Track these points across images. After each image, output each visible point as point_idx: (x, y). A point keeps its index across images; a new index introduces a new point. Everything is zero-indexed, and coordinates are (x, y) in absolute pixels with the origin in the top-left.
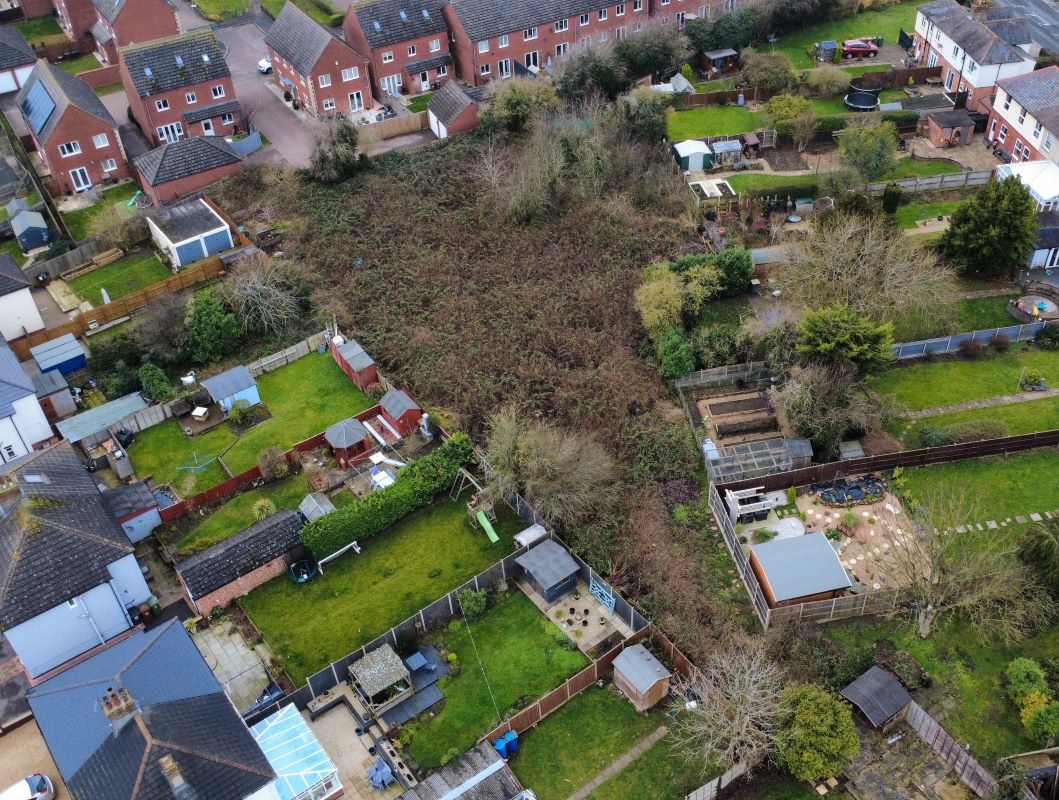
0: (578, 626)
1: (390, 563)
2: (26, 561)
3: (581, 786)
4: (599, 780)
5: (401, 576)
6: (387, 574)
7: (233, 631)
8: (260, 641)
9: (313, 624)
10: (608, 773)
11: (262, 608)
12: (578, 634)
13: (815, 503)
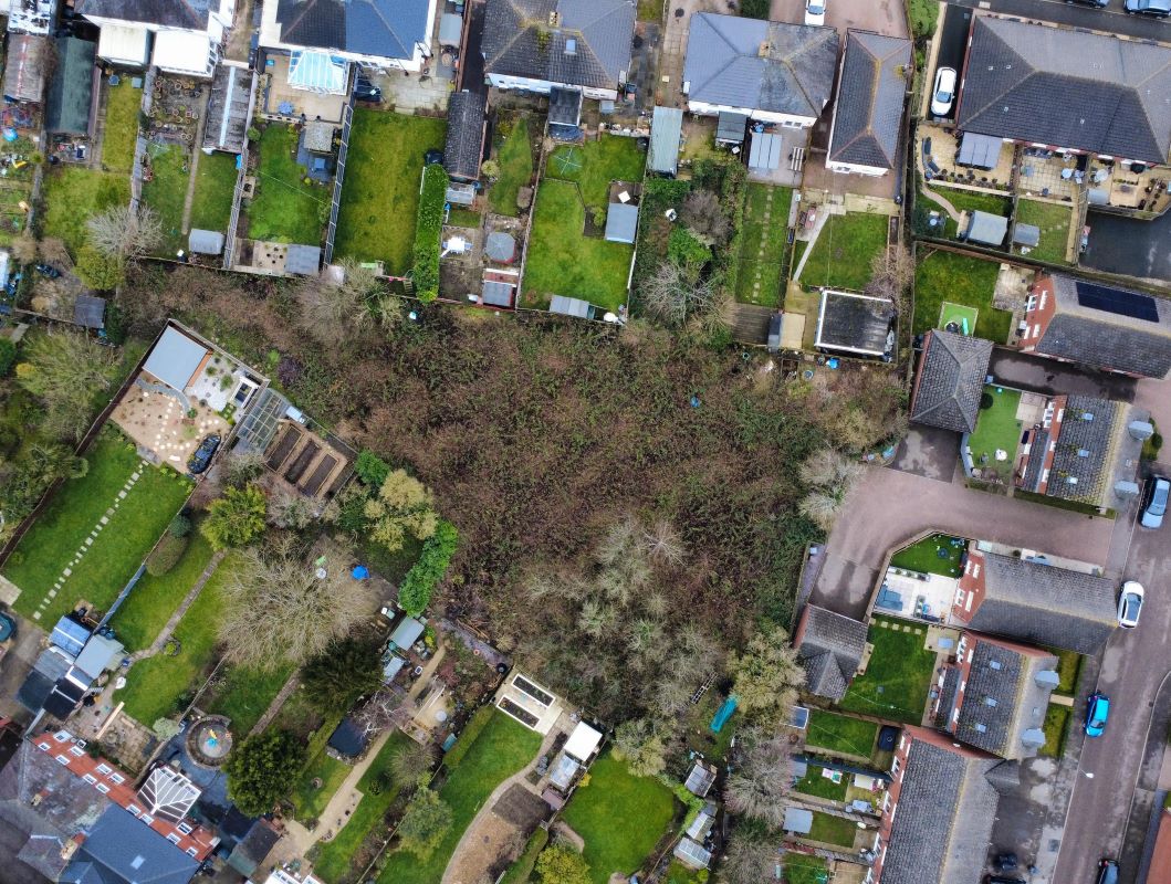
0: (271, 251)
1: (402, 206)
2: (511, 12)
3: (197, 178)
4: (191, 186)
5: (388, 204)
6: (396, 200)
7: (436, 107)
8: (416, 113)
9: (400, 143)
10: (191, 193)
11: (435, 128)
12: (267, 247)
13: (219, 431)
